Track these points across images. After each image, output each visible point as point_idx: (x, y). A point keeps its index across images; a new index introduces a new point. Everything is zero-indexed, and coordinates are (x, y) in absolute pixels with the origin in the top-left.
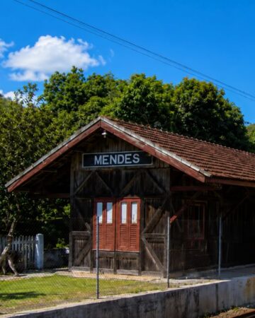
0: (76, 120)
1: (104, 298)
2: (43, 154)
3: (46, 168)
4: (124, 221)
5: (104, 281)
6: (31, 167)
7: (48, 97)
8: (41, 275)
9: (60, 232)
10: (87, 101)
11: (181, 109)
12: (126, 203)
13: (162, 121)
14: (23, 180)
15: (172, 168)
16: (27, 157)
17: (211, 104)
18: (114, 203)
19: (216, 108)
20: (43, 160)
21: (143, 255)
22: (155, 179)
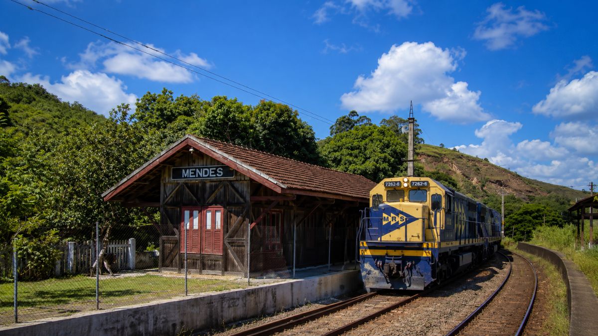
0: (165, 137)
1: (191, 296)
2: (136, 168)
3: (139, 180)
4: (209, 227)
5: (192, 281)
6: (125, 180)
7: (140, 115)
8: (134, 275)
9: (151, 237)
10: (174, 120)
11: (259, 127)
12: (210, 211)
13: (242, 138)
14: (118, 191)
15: (251, 180)
16: (121, 169)
17: (286, 124)
18: (200, 211)
19: (291, 127)
20: (136, 173)
21: (226, 256)
22: (237, 190)
